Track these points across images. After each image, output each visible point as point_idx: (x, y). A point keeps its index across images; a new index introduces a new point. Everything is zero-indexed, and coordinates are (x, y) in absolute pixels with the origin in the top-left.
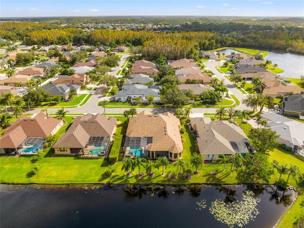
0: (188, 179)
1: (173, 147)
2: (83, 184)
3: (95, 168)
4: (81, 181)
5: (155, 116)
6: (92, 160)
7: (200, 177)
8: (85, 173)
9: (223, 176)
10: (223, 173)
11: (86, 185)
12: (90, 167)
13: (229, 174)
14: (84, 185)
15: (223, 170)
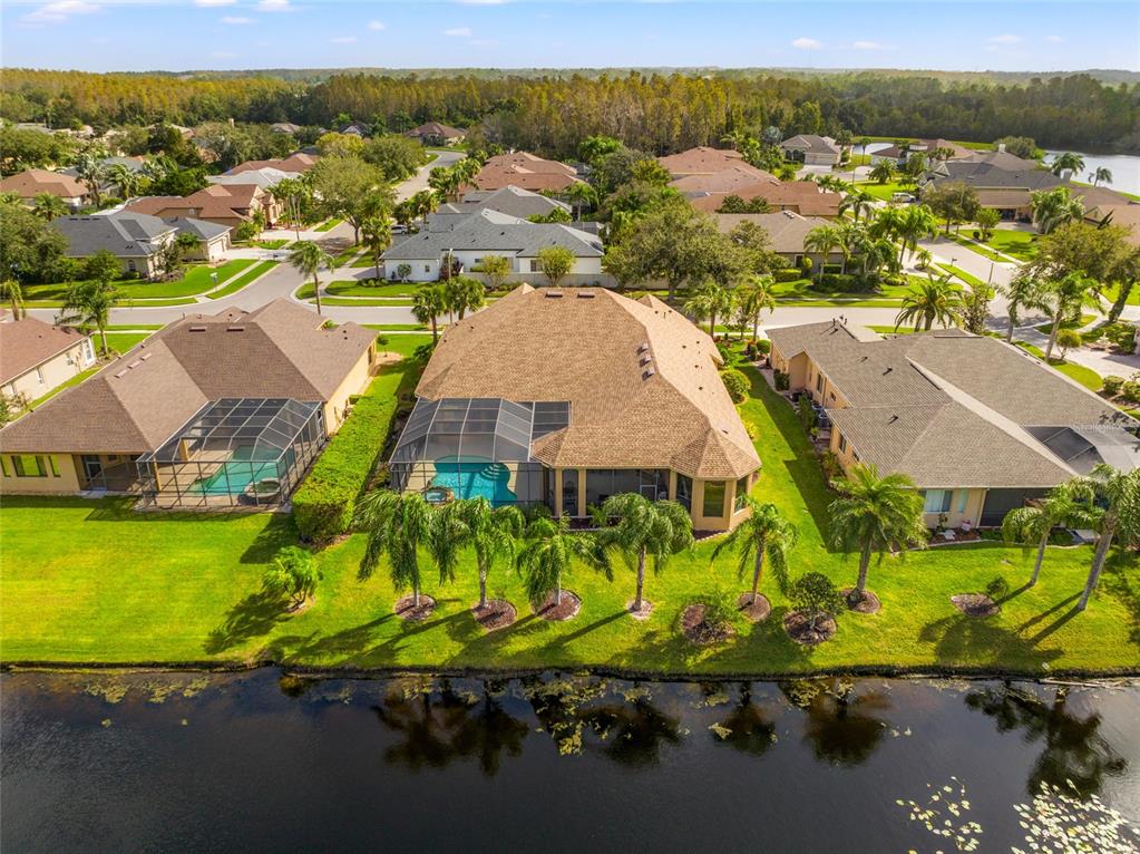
0: (809, 640)
1: (699, 444)
2: (100, 666)
3: (207, 567)
4: (93, 648)
5: (580, 296)
6: (195, 525)
7: (887, 626)
8: (132, 601)
9: (1035, 620)
10: (1032, 603)
11: (123, 671)
12: (174, 561)
13: (1078, 610)
14: (110, 671)
15: (1030, 585)
